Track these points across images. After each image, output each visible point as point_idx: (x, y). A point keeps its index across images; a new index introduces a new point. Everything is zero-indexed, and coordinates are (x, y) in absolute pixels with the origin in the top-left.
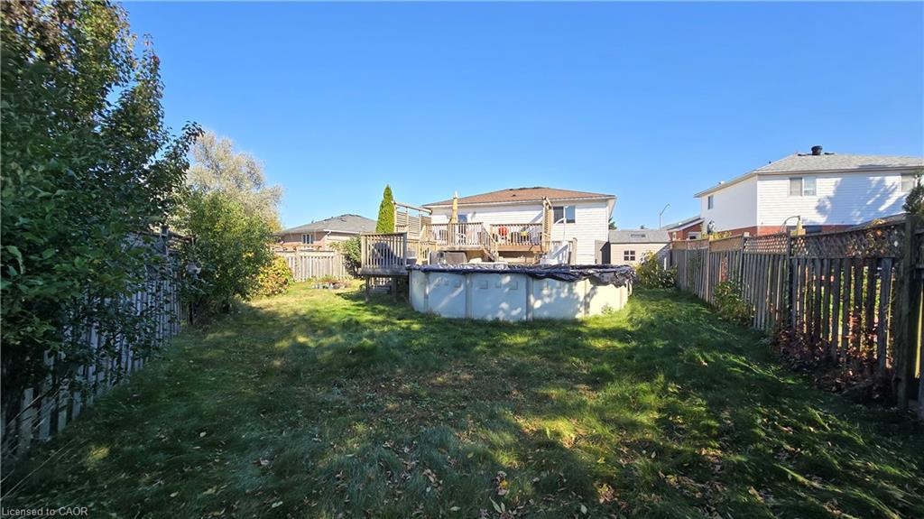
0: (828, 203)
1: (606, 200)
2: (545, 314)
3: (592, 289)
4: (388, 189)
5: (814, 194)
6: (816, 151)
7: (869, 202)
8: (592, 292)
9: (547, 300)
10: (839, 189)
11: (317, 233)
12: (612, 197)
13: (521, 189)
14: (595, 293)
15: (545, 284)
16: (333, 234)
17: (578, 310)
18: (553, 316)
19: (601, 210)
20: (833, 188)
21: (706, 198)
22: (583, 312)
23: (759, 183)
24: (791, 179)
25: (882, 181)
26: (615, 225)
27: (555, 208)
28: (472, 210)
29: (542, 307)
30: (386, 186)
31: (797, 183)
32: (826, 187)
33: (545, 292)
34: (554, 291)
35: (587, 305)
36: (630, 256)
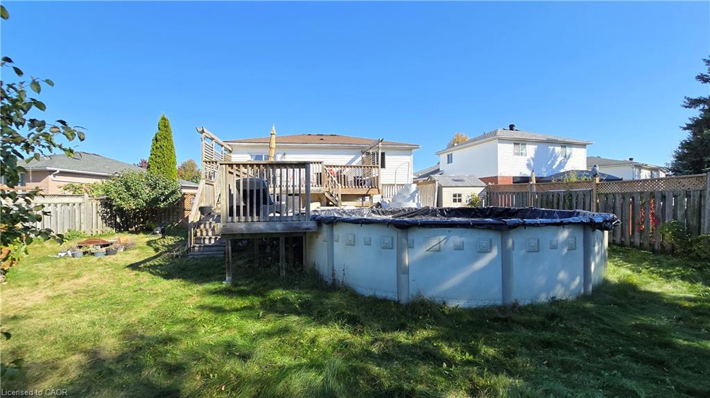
0: (532, 162)
1: (411, 149)
4: (164, 119)
5: (526, 155)
6: (511, 127)
7: (549, 163)
10: (537, 153)
12: (417, 147)
16: (62, 173)
19: (406, 157)
20: (534, 152)
21: (444, 155)
23: (499, 145)
24: (515, 144)
25: (554, 150)
30: (161, 116)
31: (516, 146)
32: (531, 150)
36: (457, 198)
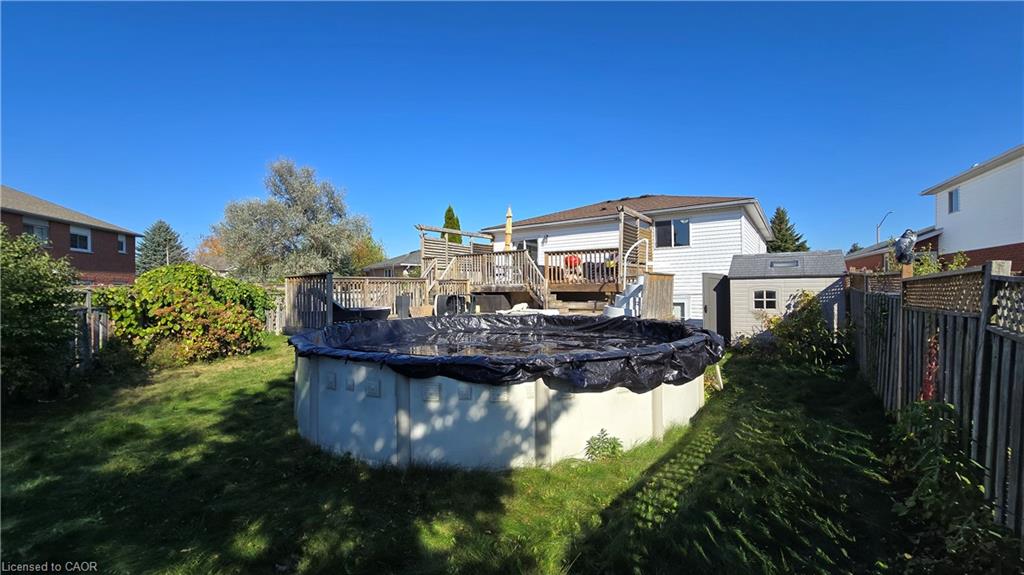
2: (436, 454)
3: (558, 398)
4: (450, 211)
8: (556, 406)
9: (438, 423)
11: (396, 268)
13: (623, 200)
14: (565, 408)
15: (433, 390)
17: (516, 451)
18: (455, 461)
21: (944, 195)
22: (532, 453)
26: (807, 245)
27: (658, 224)
28: (544, 233)
29: (426, 439)
30: (447, 208)
33: (434, 404)
34: (454, 401)
35: (542, 440)
36: (765, 300)
